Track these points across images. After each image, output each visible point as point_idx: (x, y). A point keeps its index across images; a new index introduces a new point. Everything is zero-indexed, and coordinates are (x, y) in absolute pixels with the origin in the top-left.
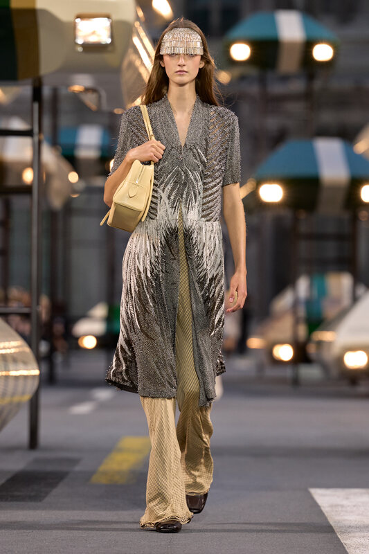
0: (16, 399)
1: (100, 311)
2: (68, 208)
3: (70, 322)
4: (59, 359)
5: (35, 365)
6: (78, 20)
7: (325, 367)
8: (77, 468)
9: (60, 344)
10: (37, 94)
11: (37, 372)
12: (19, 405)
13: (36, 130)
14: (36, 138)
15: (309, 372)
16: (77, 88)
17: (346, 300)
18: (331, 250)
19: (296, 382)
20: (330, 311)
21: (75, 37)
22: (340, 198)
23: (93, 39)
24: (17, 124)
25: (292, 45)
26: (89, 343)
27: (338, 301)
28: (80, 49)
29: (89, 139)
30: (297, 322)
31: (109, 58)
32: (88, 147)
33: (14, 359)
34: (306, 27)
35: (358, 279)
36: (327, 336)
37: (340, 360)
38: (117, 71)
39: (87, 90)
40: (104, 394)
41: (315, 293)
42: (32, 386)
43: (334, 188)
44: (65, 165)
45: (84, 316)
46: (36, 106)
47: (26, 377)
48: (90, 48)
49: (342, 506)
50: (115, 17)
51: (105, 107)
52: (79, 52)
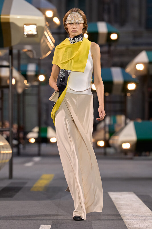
0: (4, 161)
1: (36, 129)
2: (24, 93)
3: (26, 133)
4: (21, 146)
5: (10, 149)
6: (25, 26)
7: (115, 148)
8: (26, 185)
9: (22, 141)
10: (11, 53)
11: (11, 151)
12: (5, 163)
13: (11, 65)
14: (11, 68)
15: (110, 150)
16: (25, 50)
17: (123, 125)
18: (118, 107)
19: (105, 154)
20: (117, 129)
21: (23, 32)
22: (120, 88)
23: (30, 33)
24: (5, 63)
25: (103, 34)
26: (32, 141)
27: (120, 125)
28: (26, 36)
29: (31, 68)
30: (105, 133)
31: (36, 39)
32: (31, 71)
33: (3, 147)
34: (108, 28)
35: (127, 117)
36: (116, 138)
37: (121, 146)
38: (39, 44)
39: (29, 51)
40: (37, 159)
41: (112, 122)
42: (9, 157)
43: (118, 85)
44: (22, 78)
45: (31, 131)
46: (10, 57)
47: (7, 153)
48: (29, 36)
49: (119, 198)
50: (38, 25)
51: (35, 57)
52: (25, 38)
